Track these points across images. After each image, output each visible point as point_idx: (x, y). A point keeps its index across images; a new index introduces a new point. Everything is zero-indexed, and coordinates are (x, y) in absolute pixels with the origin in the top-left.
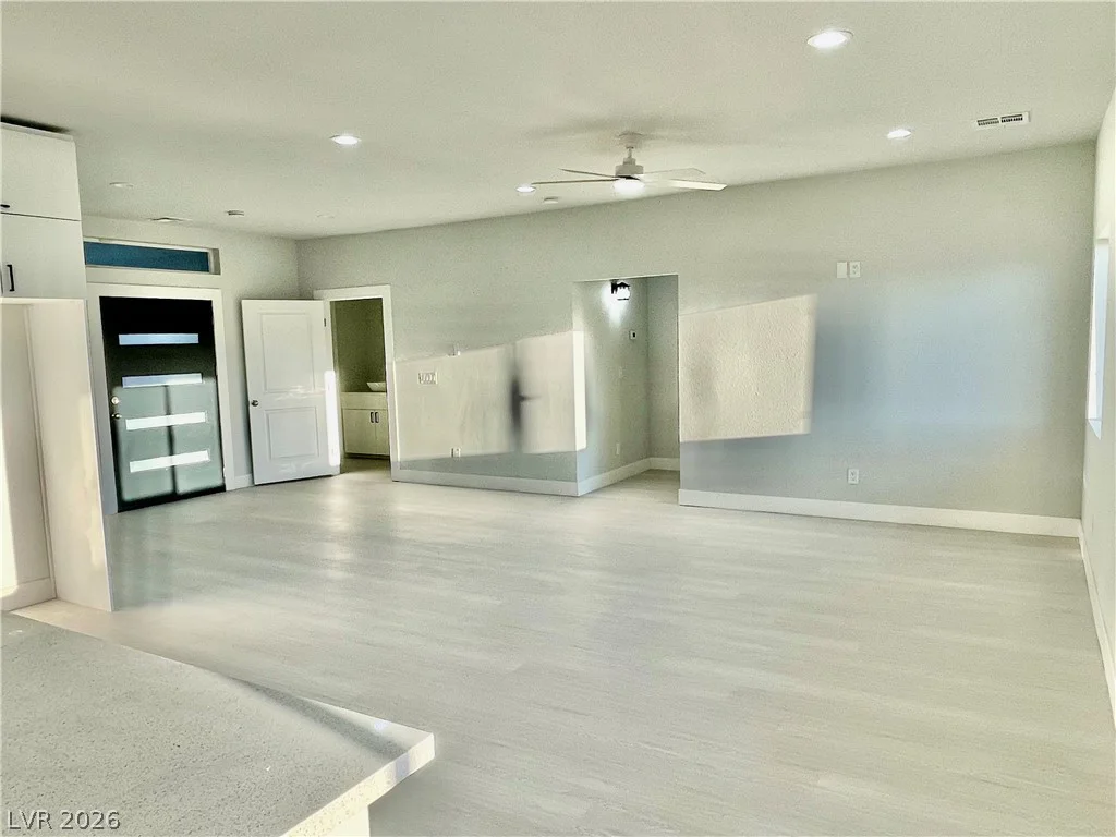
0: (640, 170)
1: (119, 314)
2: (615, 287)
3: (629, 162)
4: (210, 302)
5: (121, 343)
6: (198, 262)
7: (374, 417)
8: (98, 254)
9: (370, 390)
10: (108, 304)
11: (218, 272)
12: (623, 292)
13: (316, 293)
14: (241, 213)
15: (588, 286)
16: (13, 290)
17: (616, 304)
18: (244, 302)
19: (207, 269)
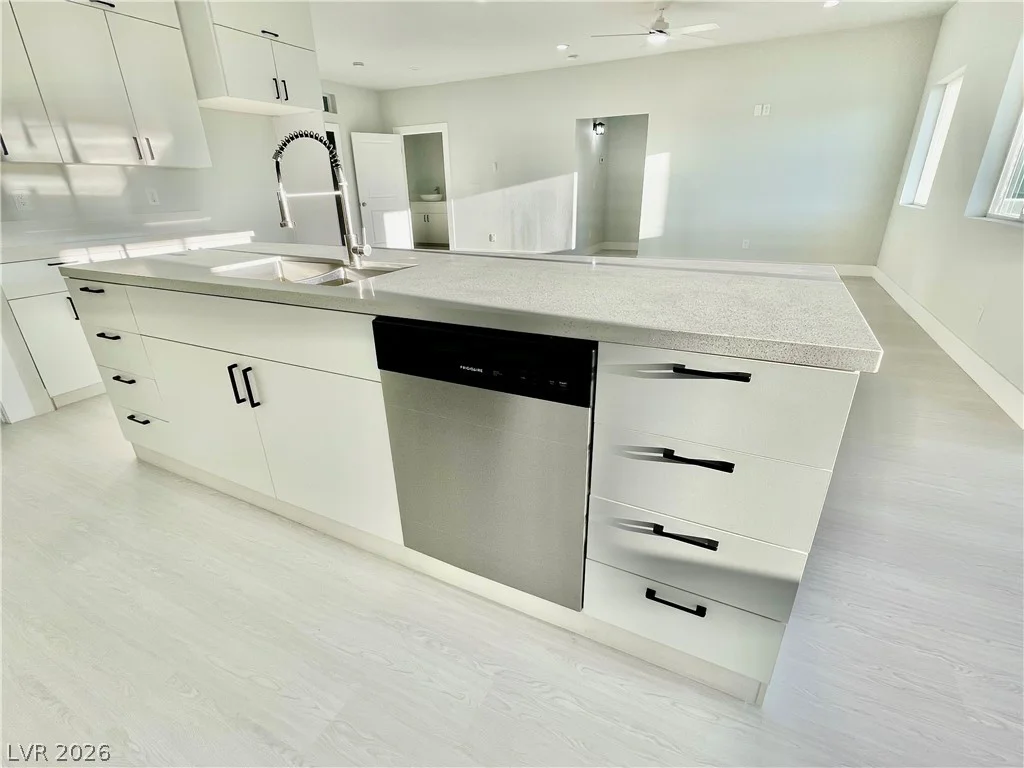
0: (667, 26)
2: (595, 126)
3: (660, 21)
7: (427, 218)
9: (423, 200)
11: (335, 112)
12: (600, 129)
14: (362, 64)
15: (582, 122)
16: (287, 99)
17: (595, 136)
18: (353, 134)
19: (327, 110)
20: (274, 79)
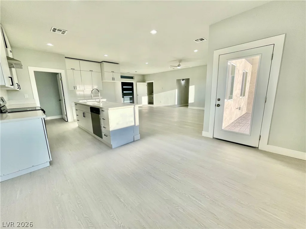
1: (123, 84)
3: (179, 64)
4: (133, 83)
5: (123, 87)
6: (132, 78)
7: (152, 98)
8: (122, 77)
9: (152, 94)
10: (122, 83)
12: (184, 81)
13: (146, 82)
14: (137, 72)
15: (179, 80)
16: (114, 80)
18: (137, 83)
19: (133, 79)
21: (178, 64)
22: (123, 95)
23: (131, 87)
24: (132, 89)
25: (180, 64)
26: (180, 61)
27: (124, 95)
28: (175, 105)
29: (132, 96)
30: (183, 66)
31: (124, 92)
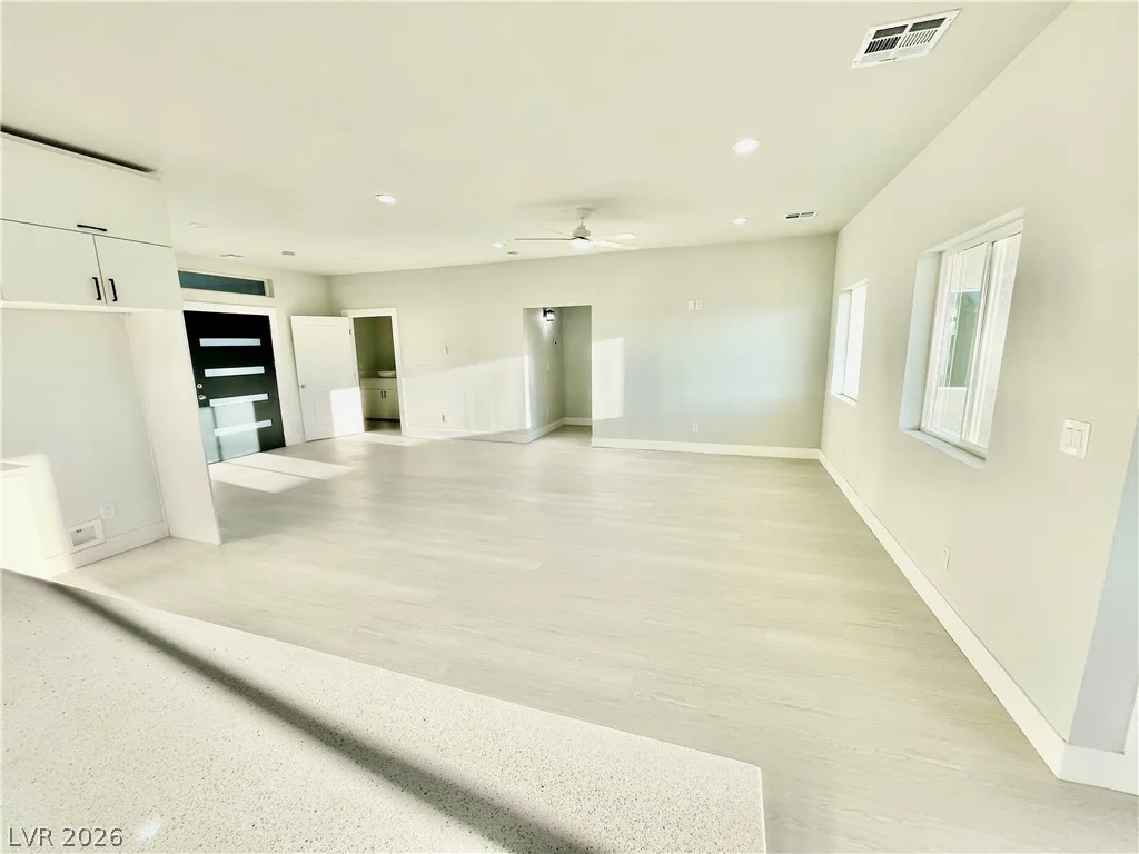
0: (588, 233)
1: (198, 324)
2: (545, 313)
3: (582, 227)
4: (267, 317)
5: (202, 345)
6: (257, 288)
7: (384, 395)
8: (190, 280)
9: (380, 377)
10: (190, 317)
11: (272, 296)
12: (550, 316)
13: (343, 311)
14: (292, 254)
15: (531, 311)
16: (116, 300)
17: (546, 324)
18: (292, 317)
19: (263, 294)
20: (95, 279)
21: (573, 227)
22: (199, 392)
23: (256, 342)
24: (264, 355)
25: (588, 226)
26: (588, 209)
27: (209, 391)
28: (524, 432)
29: (264, 397)
30: (607, 236)
31: (209, 373)
